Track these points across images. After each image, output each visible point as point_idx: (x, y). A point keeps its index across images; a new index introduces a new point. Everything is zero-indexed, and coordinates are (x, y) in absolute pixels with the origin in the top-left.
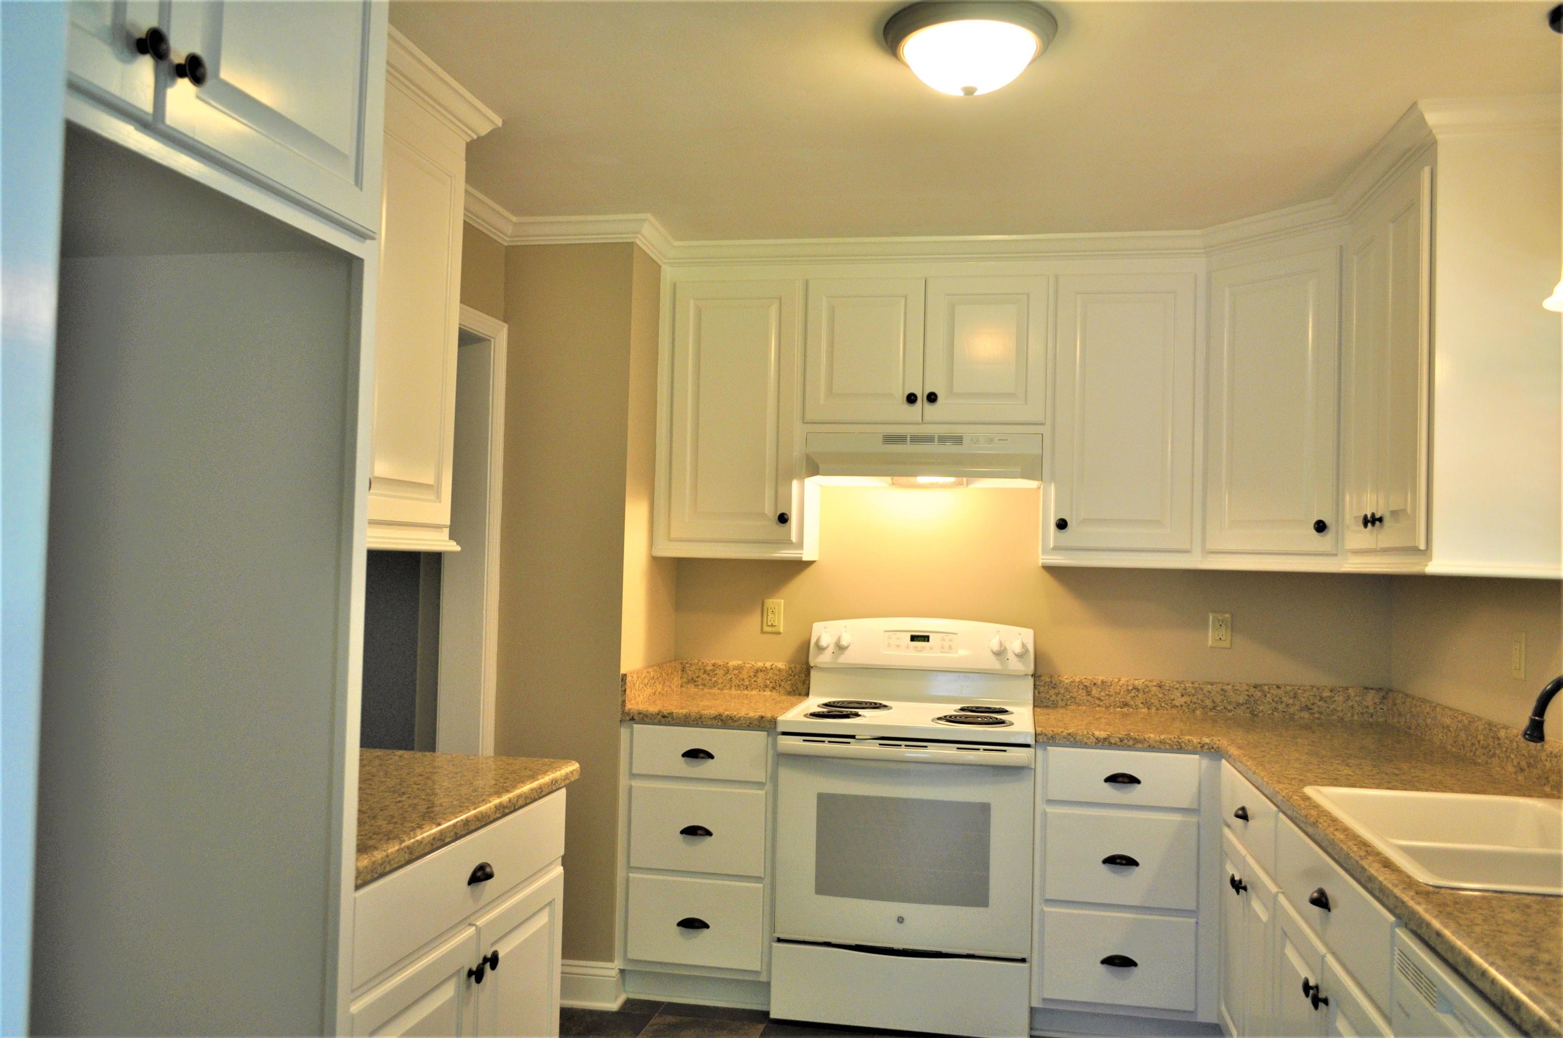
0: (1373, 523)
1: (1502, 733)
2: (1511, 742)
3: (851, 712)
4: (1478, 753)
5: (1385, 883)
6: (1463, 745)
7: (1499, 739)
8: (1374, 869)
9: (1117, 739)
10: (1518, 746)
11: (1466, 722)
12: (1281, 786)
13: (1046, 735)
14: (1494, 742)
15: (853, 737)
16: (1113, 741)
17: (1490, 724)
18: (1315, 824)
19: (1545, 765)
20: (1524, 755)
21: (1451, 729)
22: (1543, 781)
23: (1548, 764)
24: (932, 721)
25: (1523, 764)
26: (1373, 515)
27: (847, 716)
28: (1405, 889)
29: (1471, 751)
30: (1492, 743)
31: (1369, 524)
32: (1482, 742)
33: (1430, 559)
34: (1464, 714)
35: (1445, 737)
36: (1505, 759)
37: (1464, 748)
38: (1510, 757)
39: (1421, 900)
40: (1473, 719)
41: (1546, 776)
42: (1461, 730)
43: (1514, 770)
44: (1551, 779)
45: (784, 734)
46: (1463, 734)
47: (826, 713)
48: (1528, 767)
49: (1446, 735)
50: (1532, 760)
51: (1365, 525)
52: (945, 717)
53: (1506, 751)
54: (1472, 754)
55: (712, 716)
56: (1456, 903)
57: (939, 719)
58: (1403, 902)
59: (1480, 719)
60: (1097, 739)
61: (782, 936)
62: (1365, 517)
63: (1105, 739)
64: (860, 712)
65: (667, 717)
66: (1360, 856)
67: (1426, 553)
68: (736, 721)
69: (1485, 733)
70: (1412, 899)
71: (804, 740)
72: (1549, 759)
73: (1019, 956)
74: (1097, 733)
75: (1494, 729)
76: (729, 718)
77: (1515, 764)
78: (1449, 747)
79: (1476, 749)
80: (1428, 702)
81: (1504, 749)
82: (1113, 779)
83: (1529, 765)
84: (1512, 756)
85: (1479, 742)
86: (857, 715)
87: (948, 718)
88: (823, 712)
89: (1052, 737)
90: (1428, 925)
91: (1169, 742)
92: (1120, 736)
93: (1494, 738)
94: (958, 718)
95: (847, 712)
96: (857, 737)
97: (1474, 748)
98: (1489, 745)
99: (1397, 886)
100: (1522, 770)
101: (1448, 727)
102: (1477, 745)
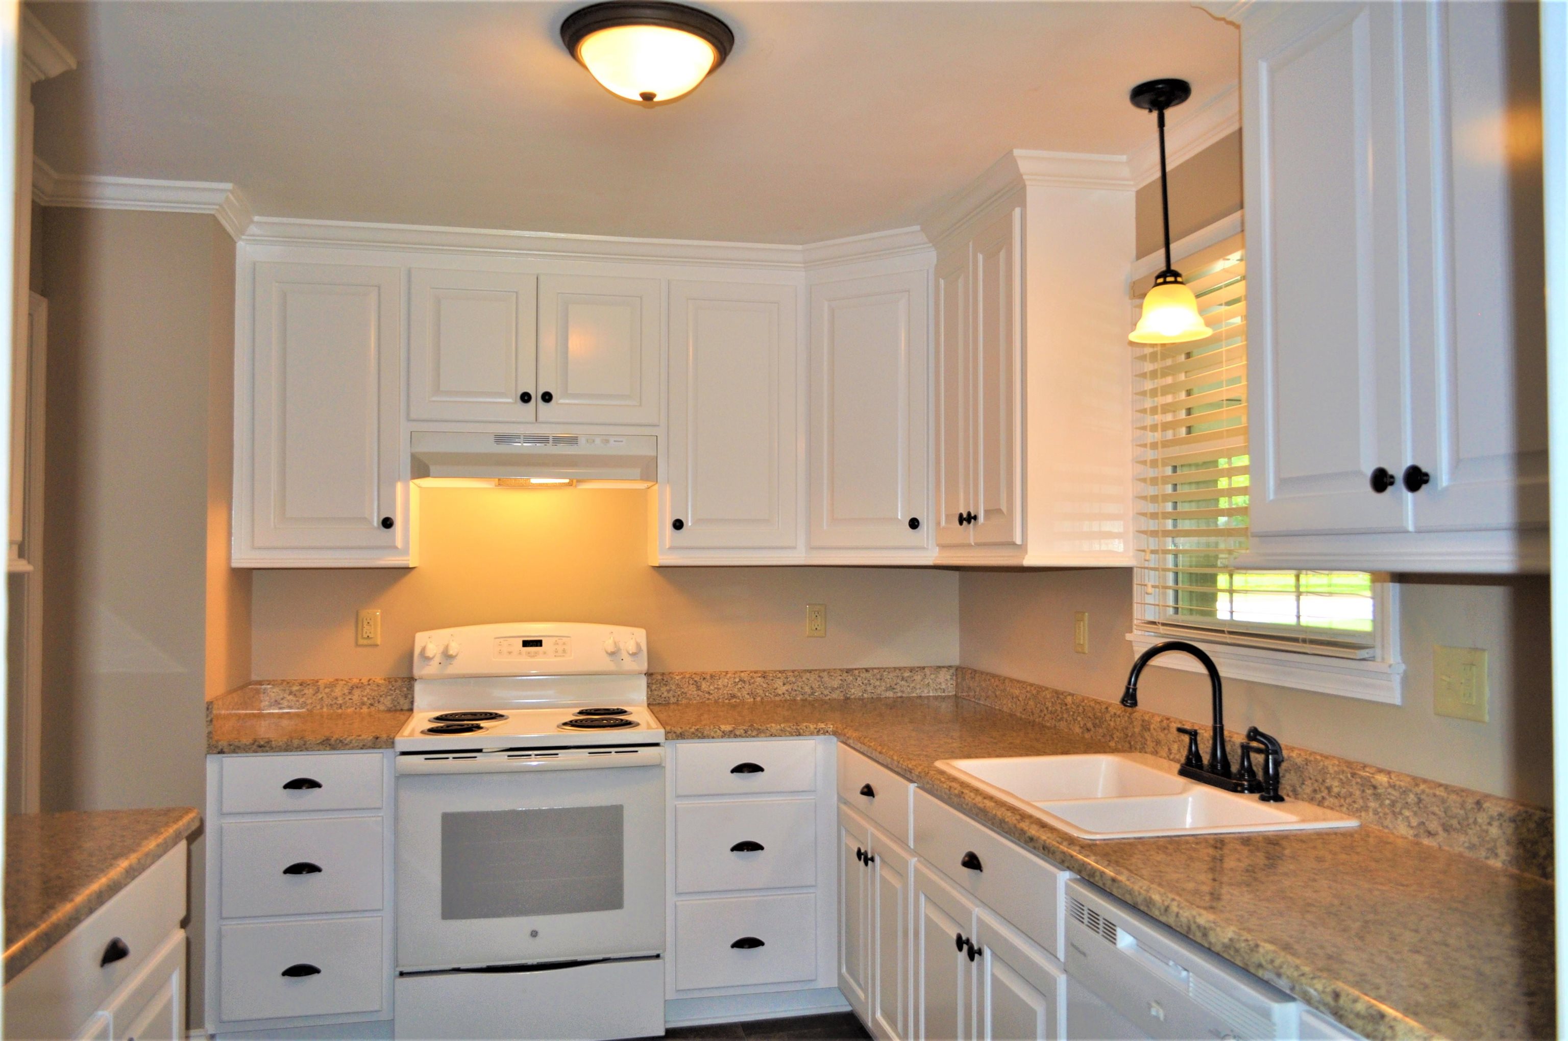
0: (969, 522)
1: (1069, 700)
2: (1078, 706)
3: (472, 725)
4: (1046, 718)
5: (1048, 841)
6: (1032, 712)
7: (1066, 705)
8: (1033, 831)
9: (742, 731)
10: (1084, 709)
11: (1034, 692)
12: (914, 763)
13: (675, 733)
14: (1061, 708)
15: (480, 751)
16: (738, 733)
17: (1057, 692)
18: (960, 795)
19: (1109, 725)
20: (1090, 718)
21: (1020, 699)
22: (1108, 738)
23: (1112, 724)
24: (558, 727)
25: (1090, 725)
26: (969, 514)
27: (470, 729)
28: (1069, 844)
29: (1040, 717)
30: (1059, 709)
31: (965, 523)
32: (1050, 709)
33: (1026, 552)
34: (1031, 685)
35: (1014, 706)
36: (1072, 722)
37: (1033, 714)
38: (1077, 720)
39: (1088, 853)
40: (1041, 689)
41: (1110, 734)
42: (1029, 699)
43: (1081, 730)
44: (1115, 736)
45: (404, 753)
46: (1031, 703)
47: (445, 728)
48: (1094, 727)
49: (1016, 704)
50: (1097, 721)
51: (961, 523)
52: (571, 721)
53: (1073, 715)
54: (1041, 719)
55: (318, 742)
56: (1115, 852)
57: (565, 724)
58: (1072, 856)
59: (1047, 689)
60: (723, 732)
61: (406, 970)
62: (961, 515)
63: (731, 731)
64: (483, 724)
65: (265, 747)
66: (1016, 819)
67: (1023, 548)
68: (346, 744)
69: (1053, 700)
70: (1080, 853)
71: (426, 759)
72: (1113, 719)
73: (654, 953)
74: (723, 727)
75: (1061, 697)
76: (338, 741)
77: (1082, 726)
78: (1019, 715)
79: (1045, 715)
80: (997, 676)
81: (1071, 713)
82: (739, 769)
83: (1095, 726)
84: (1079, 719)
85: (1047, 708)
86: (479, 727)
87: (574, 723)
88: (442, 727)
89: (681, 734)
90: (1102, 874)
91: (789, 729)
92: (745, 728)
93: (1061, 704)
94: (584, 722)
95: (468, 725)
96: (484, 751)
97: (1043, 715)
98: (1056, 710)
99: (1060, 843)
100: (1088, 730)
101: (1017, 697)
102: (1045, 712)
